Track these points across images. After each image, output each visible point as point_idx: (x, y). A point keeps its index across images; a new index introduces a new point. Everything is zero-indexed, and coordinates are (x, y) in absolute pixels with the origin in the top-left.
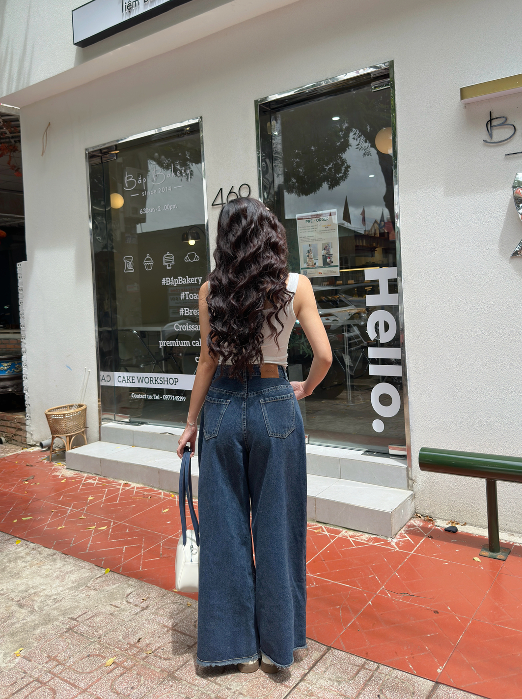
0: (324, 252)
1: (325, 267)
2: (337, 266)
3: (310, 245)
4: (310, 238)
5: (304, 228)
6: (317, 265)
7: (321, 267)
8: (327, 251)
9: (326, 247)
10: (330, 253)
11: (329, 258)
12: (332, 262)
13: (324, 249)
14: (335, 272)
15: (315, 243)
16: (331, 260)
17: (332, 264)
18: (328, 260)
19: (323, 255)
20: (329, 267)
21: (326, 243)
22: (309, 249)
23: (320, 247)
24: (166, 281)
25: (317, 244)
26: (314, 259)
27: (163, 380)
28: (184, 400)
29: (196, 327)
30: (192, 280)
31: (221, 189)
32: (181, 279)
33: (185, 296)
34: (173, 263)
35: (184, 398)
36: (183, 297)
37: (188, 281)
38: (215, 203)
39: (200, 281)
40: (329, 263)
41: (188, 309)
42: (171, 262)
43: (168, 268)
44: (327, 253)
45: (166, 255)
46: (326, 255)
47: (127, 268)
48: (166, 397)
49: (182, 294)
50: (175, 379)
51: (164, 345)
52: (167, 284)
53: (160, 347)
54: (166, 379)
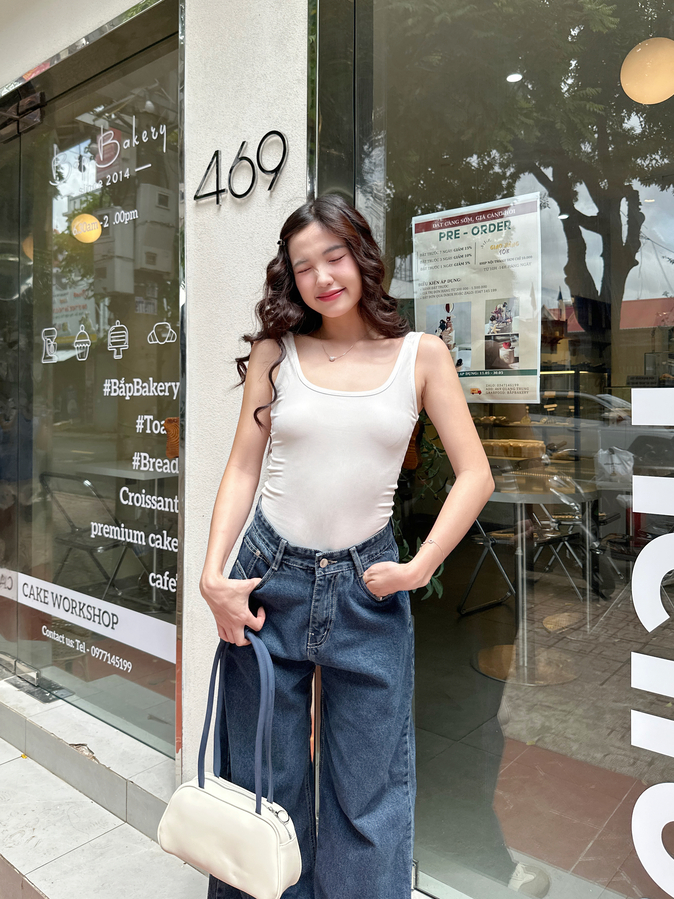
0: (490, 328)
1: (492, 374)
2: (533, 372)
3: (448, 307)
4: (451, 285)
5: (433, 257)
6: (467, 366)
7: (479, 374)
8: (501, 325)
9: (499, 311)
10: (510, 329)
11: (508, 345)
12: (517, 360)
13: (493, 319)
14: (525, 391)
15: (464, 299)
16: (512, 353)
17: (516, 367)
18: (503, 352)
19: (487, 338)
20: (506, 374)
21: (499, 301)
22: (444, 316)
23: (478, 311)
24: (112, 387)
25: (469, 304)
26: (457, 349)
27: (92, 612)
28: (128, 669)
29: (160, 501)
30: (159, 388)
31: (217, 154)
32: (138, 383)
33: (145, 424)
34: (126, 346)
35: (128, 665)
36: (139, 427)
37: (152, 389)
38: (201, 193)
39: (176, 392)
40: (506, 361)
41: (147, 455)
42: (122, 343)
43: (116, 357)
44: (502, 330)
45: (113, 328)
46: (498, 338)
47: (46, 354)
48: (96, 651)
49: (140, 421)
50: (113, 615)
51: (100, 534)
52: (113, 394)
53: (93, 536)
54: (97, 612)
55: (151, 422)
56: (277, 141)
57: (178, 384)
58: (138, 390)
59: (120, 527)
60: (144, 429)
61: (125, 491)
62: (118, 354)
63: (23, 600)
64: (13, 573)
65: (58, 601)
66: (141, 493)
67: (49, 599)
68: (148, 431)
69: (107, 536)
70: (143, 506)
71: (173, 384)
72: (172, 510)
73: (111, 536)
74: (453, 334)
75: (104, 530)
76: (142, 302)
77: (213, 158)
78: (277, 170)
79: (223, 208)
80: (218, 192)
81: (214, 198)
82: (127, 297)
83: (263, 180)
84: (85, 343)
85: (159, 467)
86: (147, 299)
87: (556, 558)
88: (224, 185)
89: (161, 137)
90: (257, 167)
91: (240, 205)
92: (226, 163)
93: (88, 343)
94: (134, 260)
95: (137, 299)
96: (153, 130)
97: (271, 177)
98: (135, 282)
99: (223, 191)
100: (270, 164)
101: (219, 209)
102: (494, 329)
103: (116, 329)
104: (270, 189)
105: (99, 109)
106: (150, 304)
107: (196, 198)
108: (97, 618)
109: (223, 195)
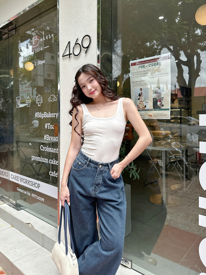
0: (154, 96)
1: (155, 110)
2: (168, 109)
3: (141, 89)
4: (142, 82)
5: (136, 74)
6: (147, 107)
7: (151, 110)
8: (158, 95)
9: (157, 91)
10: (161, 96)
11: (160, 101)
12: (163, 106)
13: (155, 93)
14: (166, 115)
15: (146, 87)
16: (161, 103)
17: (163, 108)
18: (159, 103)
19: (154, 99)
20: (160, 110)
22: (140, 92)
25: (148, 88)
26: (144, 102)
27: (32, 183)
28: (43, 201)
29: (52, 149)
30: (52, 115)
31: (69, 42)
32: (45, 113)
33: (48, 126)
34: (42, 102)
35: (43, 199)
36: (46, 127)
37: (50, 115)
38: (64, 55)
39: (57, 116)
40: (160, 106)
41: (48, 135)
42: (41, 101)
43: (39, 106)
44: (158, 96)
45: (38, 97)
46: (157, 99)
47: (18, 105)
48: (33, 195)
49: (46, 125)
50: (38, 184)
51: (34, 159)
52: (38, 117)
53: (32, 160)
54: (33, 183)
55: (50, 125)
56: (88, 38)
57: (58, 114)
58: (45, 116)
59: (40, 157)
60: (48, 128)
61: (42, 146)
62: (39, 104)
63: (11, 180)
64: (8, 171)
65: (22, 180)
66: (47, 147)
67: (19, 179)
68: (49, 128)
69: (36, 160)
70: (47, 151)
71: (56, 114)
72: (56, 152)
73: (38, 160)
74: (143, 98)
75: (36, 158)
76: (46, 89)
77: (68, 44)
78: (88, 47)
79: (71, 59)
80: (70, 54)
81: (68, 56)
82: (42, 87)
83: (83, 50)
84: (29, 101)
85: (52, 139)
86: (48, 88)
87: (174, 167)
88: (71, 52)
89: (52, 37)
90: (82, 46)
91: (76, 58)
92: (72, 45)
93: (30, 101)
94: (44, 76)
95: (45, 88)
96: (49, 36)
97: (86, 49)
98: (44, 83)
99: (71, 54)
100: (86, 45)
101: (70, 60)
102: (156, 96)
103: (39, 97)
104: (85, 53)
105: (32, 30)
106: (49, 89)
107: (62, 56)
108: (33, 185)
109: (71, 55)
